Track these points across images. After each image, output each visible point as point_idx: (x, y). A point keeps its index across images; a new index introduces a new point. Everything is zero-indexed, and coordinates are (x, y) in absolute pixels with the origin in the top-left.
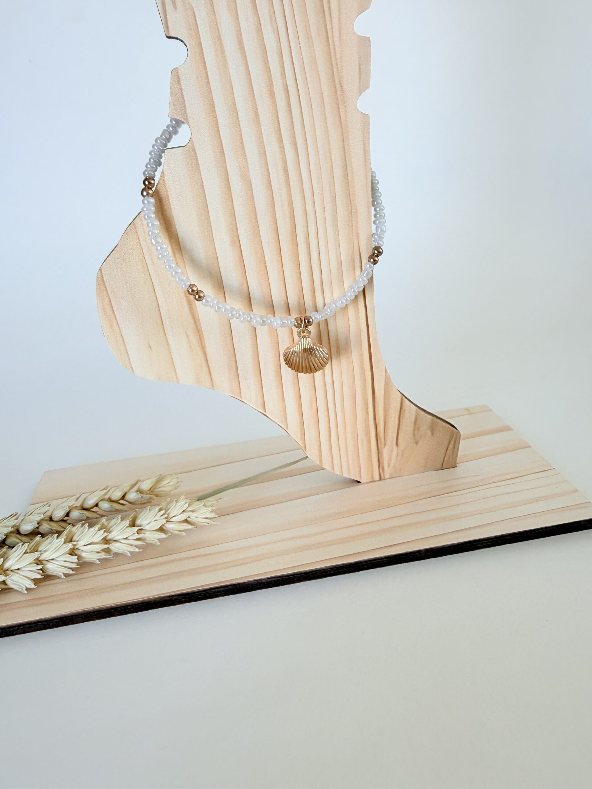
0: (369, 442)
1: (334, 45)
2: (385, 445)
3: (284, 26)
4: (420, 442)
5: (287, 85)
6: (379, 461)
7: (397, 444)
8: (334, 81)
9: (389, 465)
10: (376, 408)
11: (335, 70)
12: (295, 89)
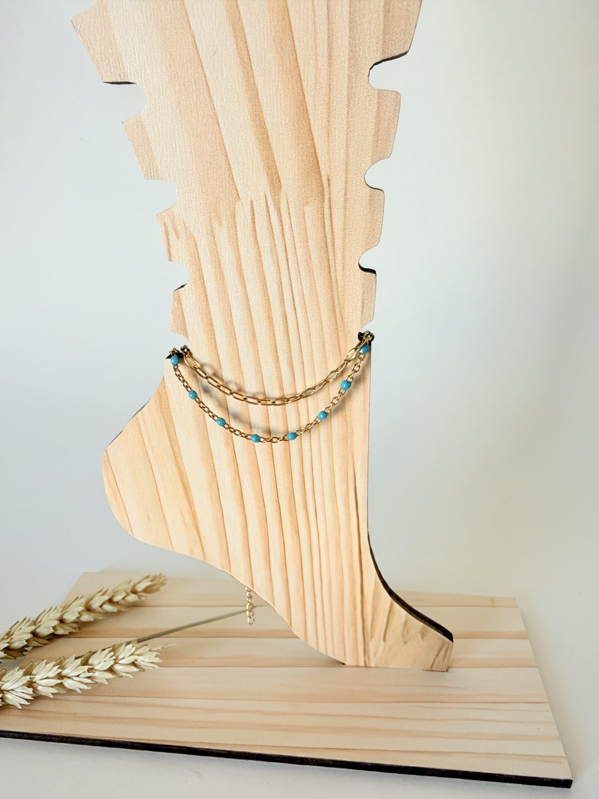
0: (356, 632)
1: (336, 280)
2: (372, 638)
3: (284, 258)
4: (409, 643)
5: (285, 313)
6: (365, 650)
7: (384, 639)
8: (335, 312)
9: (375, 655)
10: (365, 605)
11: (336, 302)
12: (294, 316)
